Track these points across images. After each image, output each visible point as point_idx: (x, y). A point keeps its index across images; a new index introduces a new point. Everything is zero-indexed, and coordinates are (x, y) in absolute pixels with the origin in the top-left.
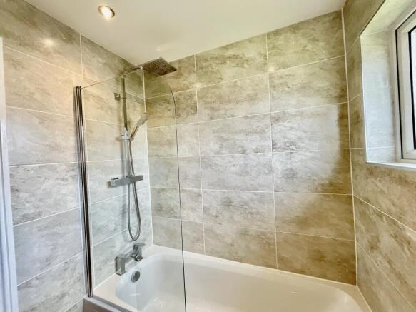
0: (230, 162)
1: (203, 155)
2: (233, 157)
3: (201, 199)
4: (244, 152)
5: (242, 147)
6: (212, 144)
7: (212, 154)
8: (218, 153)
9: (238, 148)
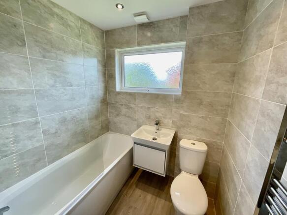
0: (63, 93)
1: (38, 88)
2: (65, 89)
3: (40, 126)
4: (71, 86)
5: (70, 83)
6: (46, 79)
7: (48, 87)
8: (53, 86)
9: (68, 83)
